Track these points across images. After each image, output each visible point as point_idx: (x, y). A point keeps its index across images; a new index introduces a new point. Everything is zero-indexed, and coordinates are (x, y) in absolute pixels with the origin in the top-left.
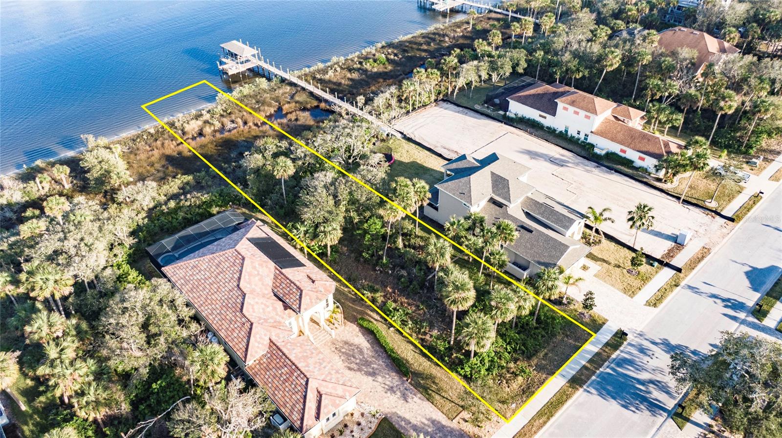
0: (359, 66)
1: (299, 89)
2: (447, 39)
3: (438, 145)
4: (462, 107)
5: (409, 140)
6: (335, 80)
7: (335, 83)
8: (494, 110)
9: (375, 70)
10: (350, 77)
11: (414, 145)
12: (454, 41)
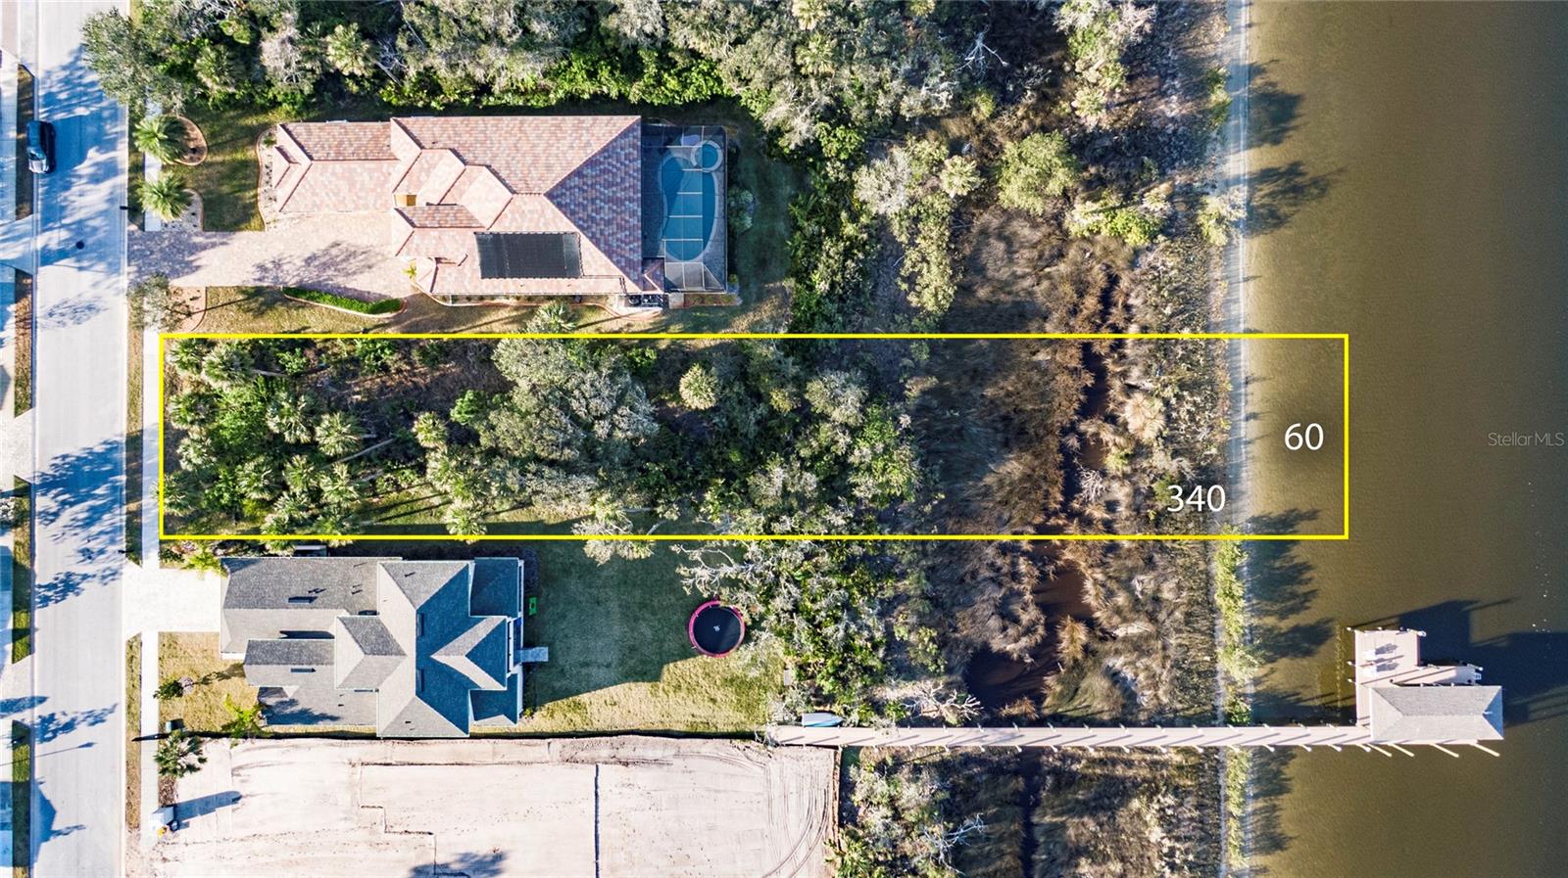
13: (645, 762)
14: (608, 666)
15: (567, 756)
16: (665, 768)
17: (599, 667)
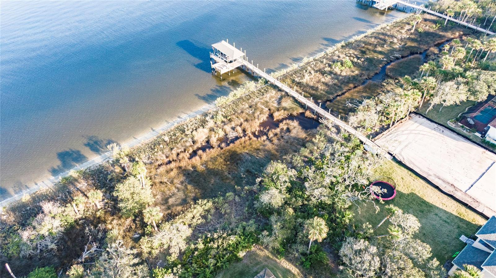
0: (329, 69)
1: (283, 93)
2: (395, 40)
3: (430, 173)
4: (436, 123)
5: (400, 163)
6: (311, 84)
7: (312, 88)
8: (470, 131)
9: (344, 74)
10: (324, 81)
11: (406, 170)
12: (403, 44)
13: (444, 181)
14: (436, 215)
15: (477, 203)
16: (437, 175)
17: (441, 217)
